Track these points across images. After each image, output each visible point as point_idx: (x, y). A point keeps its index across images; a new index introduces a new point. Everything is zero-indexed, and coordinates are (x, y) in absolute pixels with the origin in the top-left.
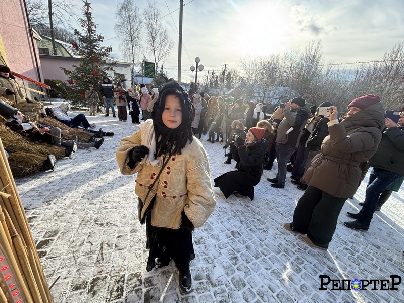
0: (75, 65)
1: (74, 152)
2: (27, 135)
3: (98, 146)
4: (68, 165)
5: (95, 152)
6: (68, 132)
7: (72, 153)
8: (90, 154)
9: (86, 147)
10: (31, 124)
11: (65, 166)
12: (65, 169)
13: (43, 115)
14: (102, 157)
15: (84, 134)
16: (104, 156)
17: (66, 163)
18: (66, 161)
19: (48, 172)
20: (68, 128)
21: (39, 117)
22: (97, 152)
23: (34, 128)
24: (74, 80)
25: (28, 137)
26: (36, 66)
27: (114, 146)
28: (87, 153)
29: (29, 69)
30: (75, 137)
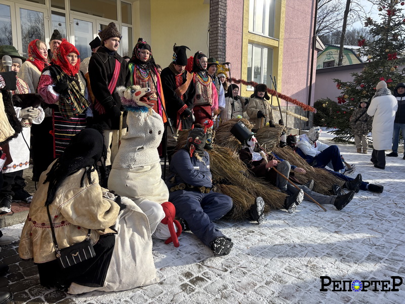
0: (355, 73)
1: (297, 204)
2: (253, 167)
3: (340, 203)
4: (281, 222)
5: (331, 214)
6: (304, 172)
7: (294, 205)
8: (321, 214)
9: (321, 202)
10: (261, 154)
11: (276, 222)
12: (274, 226)
13: (281, 144)
14: (339, 226)
15: (327, 178)
16: (344, 225)
17: (280, 219)
18: (282, 215)
19: (253, 224)
20: (306, 165)
21: (277, 146)
22: (334, 215)
23: (263, 159)
24: (346, 96)
25: (253, 170)
26: (309, 85)
27: (372, 213)
28: (317, 211)
29: (301, 90)
30: (310, 182)
